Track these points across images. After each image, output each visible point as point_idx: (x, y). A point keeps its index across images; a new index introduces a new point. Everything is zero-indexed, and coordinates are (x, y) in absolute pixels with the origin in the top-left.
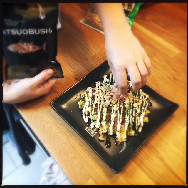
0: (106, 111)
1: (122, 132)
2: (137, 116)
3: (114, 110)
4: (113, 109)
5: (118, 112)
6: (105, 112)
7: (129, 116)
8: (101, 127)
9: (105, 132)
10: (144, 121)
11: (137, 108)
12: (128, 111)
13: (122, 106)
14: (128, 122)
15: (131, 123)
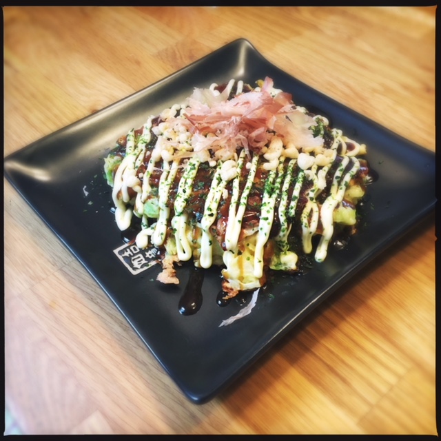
0: (190, 182)
1: (246, 254)
2: (312, 199)
3: (220, 180)
4: (216, 175)
5: (236, 184)
6: (186, 183)
7: (274, 196)
8: (169, 241)
9: (185, 257)
10: (338, 220)
11: (312, 174)
12: (274, 182)
13: (252, 167)
14: (271, 216)
15: (282, 219)
